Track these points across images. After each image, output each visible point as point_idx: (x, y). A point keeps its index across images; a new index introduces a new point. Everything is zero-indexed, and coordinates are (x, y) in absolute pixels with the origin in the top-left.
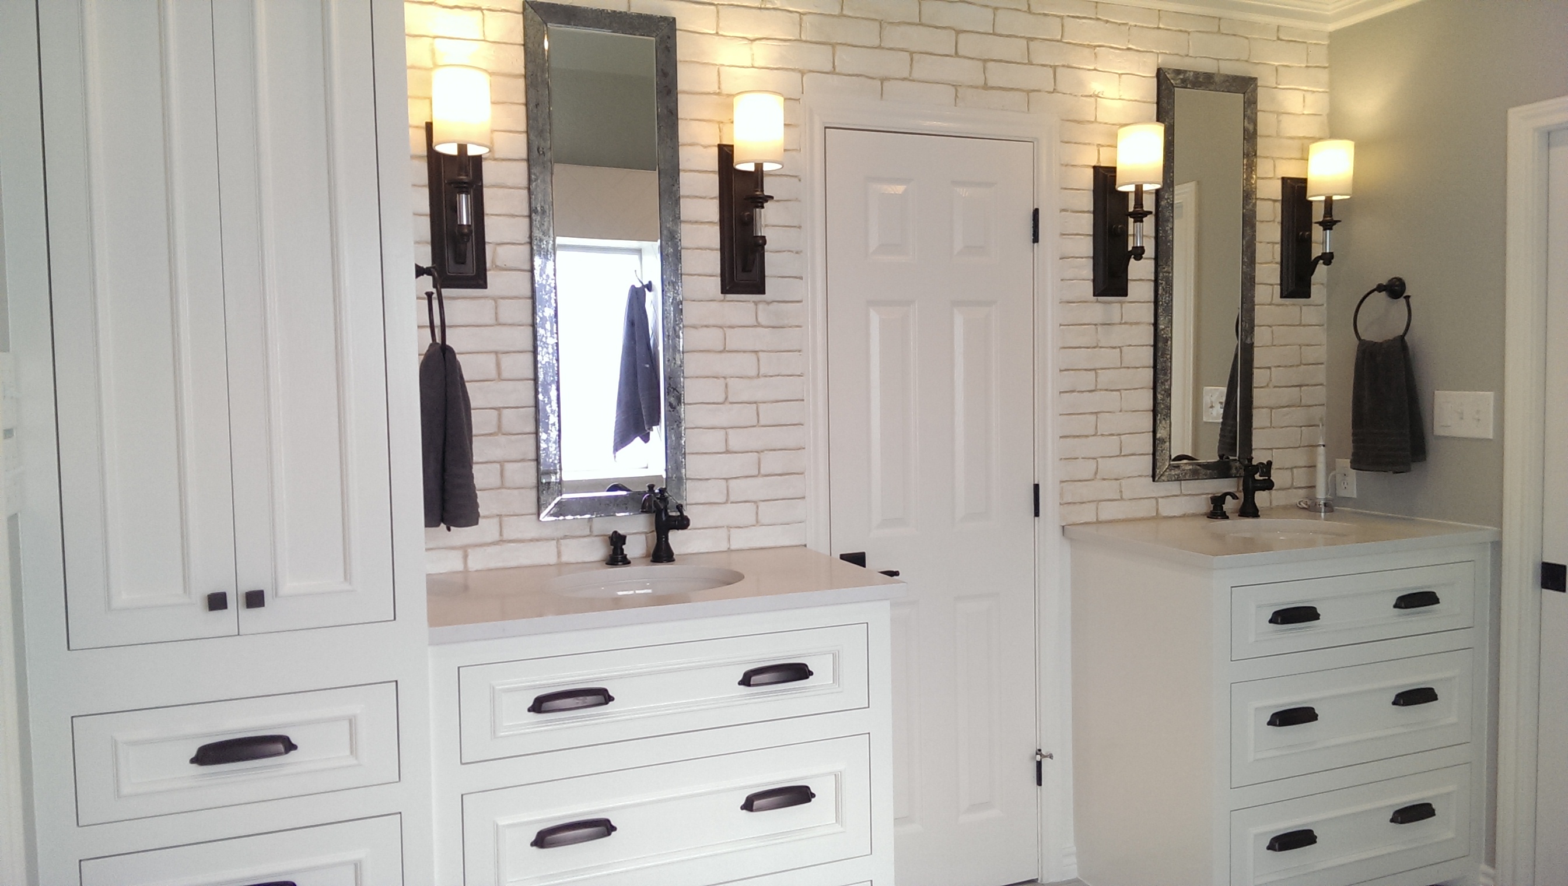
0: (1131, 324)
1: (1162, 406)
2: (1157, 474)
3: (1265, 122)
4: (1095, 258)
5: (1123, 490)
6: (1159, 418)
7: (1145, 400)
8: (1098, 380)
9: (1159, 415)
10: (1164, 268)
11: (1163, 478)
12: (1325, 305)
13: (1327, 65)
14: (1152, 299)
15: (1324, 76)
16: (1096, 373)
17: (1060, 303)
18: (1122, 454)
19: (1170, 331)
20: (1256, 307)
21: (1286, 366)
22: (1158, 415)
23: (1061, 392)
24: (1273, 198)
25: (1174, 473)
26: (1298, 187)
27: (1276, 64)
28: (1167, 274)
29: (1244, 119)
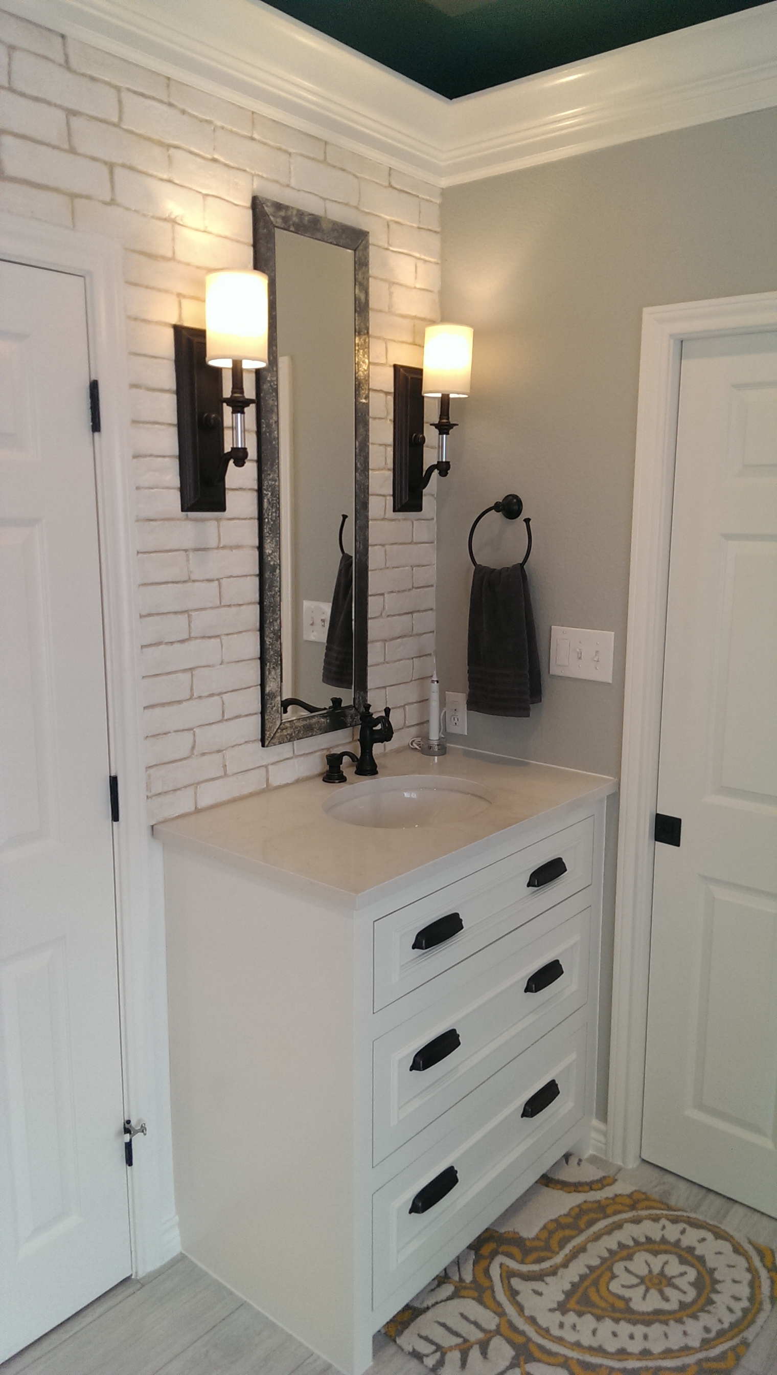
0: (231, 548)
1: (272, 653)
2: (266, 737)
3: (377, 291)
4: (181, 457)
5: (227, 764)
6: (268, 667)
7: (251, 645)
8: (192, 625)
9: (268, 664)
10: (270, 474)
11: (273, 741)
12: (435, 519)
13: (438, 230)
14: (256, 514)
15: (435, 242)
16: (189, 616)
17: (137, 521)
18: (225, 718)
19: (278, 556)
20: (370, 522)
21: (399, 592)
22: (266, 664)
23: (142, 647)
24: (386, 390)
25: (286, 734)
26: (411, 378)
27: (388, 218)
28: (273, 483)
29: (355, 284)
